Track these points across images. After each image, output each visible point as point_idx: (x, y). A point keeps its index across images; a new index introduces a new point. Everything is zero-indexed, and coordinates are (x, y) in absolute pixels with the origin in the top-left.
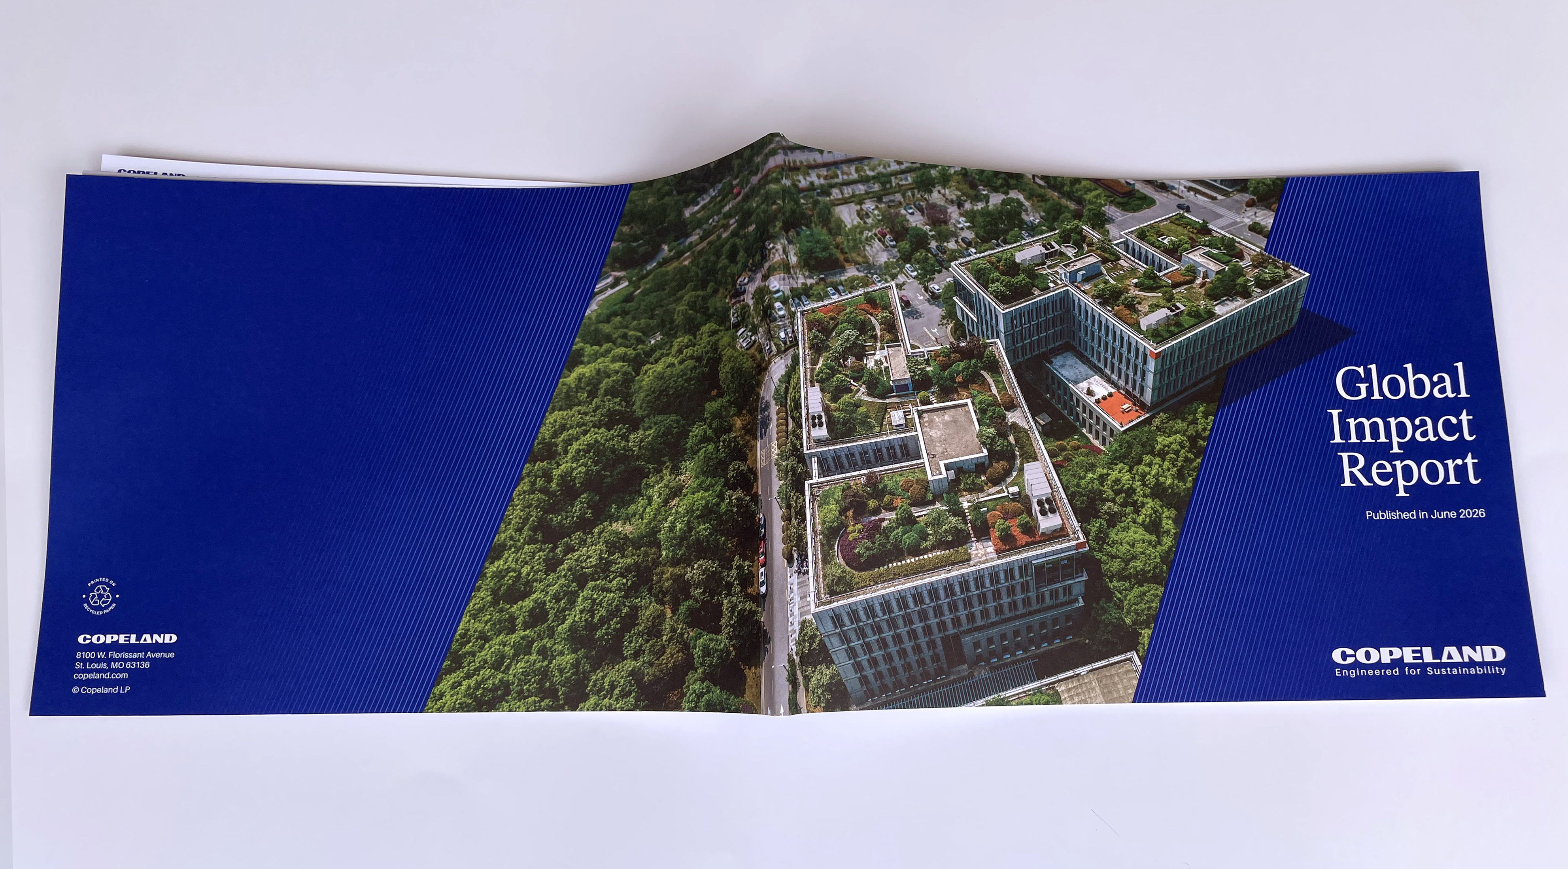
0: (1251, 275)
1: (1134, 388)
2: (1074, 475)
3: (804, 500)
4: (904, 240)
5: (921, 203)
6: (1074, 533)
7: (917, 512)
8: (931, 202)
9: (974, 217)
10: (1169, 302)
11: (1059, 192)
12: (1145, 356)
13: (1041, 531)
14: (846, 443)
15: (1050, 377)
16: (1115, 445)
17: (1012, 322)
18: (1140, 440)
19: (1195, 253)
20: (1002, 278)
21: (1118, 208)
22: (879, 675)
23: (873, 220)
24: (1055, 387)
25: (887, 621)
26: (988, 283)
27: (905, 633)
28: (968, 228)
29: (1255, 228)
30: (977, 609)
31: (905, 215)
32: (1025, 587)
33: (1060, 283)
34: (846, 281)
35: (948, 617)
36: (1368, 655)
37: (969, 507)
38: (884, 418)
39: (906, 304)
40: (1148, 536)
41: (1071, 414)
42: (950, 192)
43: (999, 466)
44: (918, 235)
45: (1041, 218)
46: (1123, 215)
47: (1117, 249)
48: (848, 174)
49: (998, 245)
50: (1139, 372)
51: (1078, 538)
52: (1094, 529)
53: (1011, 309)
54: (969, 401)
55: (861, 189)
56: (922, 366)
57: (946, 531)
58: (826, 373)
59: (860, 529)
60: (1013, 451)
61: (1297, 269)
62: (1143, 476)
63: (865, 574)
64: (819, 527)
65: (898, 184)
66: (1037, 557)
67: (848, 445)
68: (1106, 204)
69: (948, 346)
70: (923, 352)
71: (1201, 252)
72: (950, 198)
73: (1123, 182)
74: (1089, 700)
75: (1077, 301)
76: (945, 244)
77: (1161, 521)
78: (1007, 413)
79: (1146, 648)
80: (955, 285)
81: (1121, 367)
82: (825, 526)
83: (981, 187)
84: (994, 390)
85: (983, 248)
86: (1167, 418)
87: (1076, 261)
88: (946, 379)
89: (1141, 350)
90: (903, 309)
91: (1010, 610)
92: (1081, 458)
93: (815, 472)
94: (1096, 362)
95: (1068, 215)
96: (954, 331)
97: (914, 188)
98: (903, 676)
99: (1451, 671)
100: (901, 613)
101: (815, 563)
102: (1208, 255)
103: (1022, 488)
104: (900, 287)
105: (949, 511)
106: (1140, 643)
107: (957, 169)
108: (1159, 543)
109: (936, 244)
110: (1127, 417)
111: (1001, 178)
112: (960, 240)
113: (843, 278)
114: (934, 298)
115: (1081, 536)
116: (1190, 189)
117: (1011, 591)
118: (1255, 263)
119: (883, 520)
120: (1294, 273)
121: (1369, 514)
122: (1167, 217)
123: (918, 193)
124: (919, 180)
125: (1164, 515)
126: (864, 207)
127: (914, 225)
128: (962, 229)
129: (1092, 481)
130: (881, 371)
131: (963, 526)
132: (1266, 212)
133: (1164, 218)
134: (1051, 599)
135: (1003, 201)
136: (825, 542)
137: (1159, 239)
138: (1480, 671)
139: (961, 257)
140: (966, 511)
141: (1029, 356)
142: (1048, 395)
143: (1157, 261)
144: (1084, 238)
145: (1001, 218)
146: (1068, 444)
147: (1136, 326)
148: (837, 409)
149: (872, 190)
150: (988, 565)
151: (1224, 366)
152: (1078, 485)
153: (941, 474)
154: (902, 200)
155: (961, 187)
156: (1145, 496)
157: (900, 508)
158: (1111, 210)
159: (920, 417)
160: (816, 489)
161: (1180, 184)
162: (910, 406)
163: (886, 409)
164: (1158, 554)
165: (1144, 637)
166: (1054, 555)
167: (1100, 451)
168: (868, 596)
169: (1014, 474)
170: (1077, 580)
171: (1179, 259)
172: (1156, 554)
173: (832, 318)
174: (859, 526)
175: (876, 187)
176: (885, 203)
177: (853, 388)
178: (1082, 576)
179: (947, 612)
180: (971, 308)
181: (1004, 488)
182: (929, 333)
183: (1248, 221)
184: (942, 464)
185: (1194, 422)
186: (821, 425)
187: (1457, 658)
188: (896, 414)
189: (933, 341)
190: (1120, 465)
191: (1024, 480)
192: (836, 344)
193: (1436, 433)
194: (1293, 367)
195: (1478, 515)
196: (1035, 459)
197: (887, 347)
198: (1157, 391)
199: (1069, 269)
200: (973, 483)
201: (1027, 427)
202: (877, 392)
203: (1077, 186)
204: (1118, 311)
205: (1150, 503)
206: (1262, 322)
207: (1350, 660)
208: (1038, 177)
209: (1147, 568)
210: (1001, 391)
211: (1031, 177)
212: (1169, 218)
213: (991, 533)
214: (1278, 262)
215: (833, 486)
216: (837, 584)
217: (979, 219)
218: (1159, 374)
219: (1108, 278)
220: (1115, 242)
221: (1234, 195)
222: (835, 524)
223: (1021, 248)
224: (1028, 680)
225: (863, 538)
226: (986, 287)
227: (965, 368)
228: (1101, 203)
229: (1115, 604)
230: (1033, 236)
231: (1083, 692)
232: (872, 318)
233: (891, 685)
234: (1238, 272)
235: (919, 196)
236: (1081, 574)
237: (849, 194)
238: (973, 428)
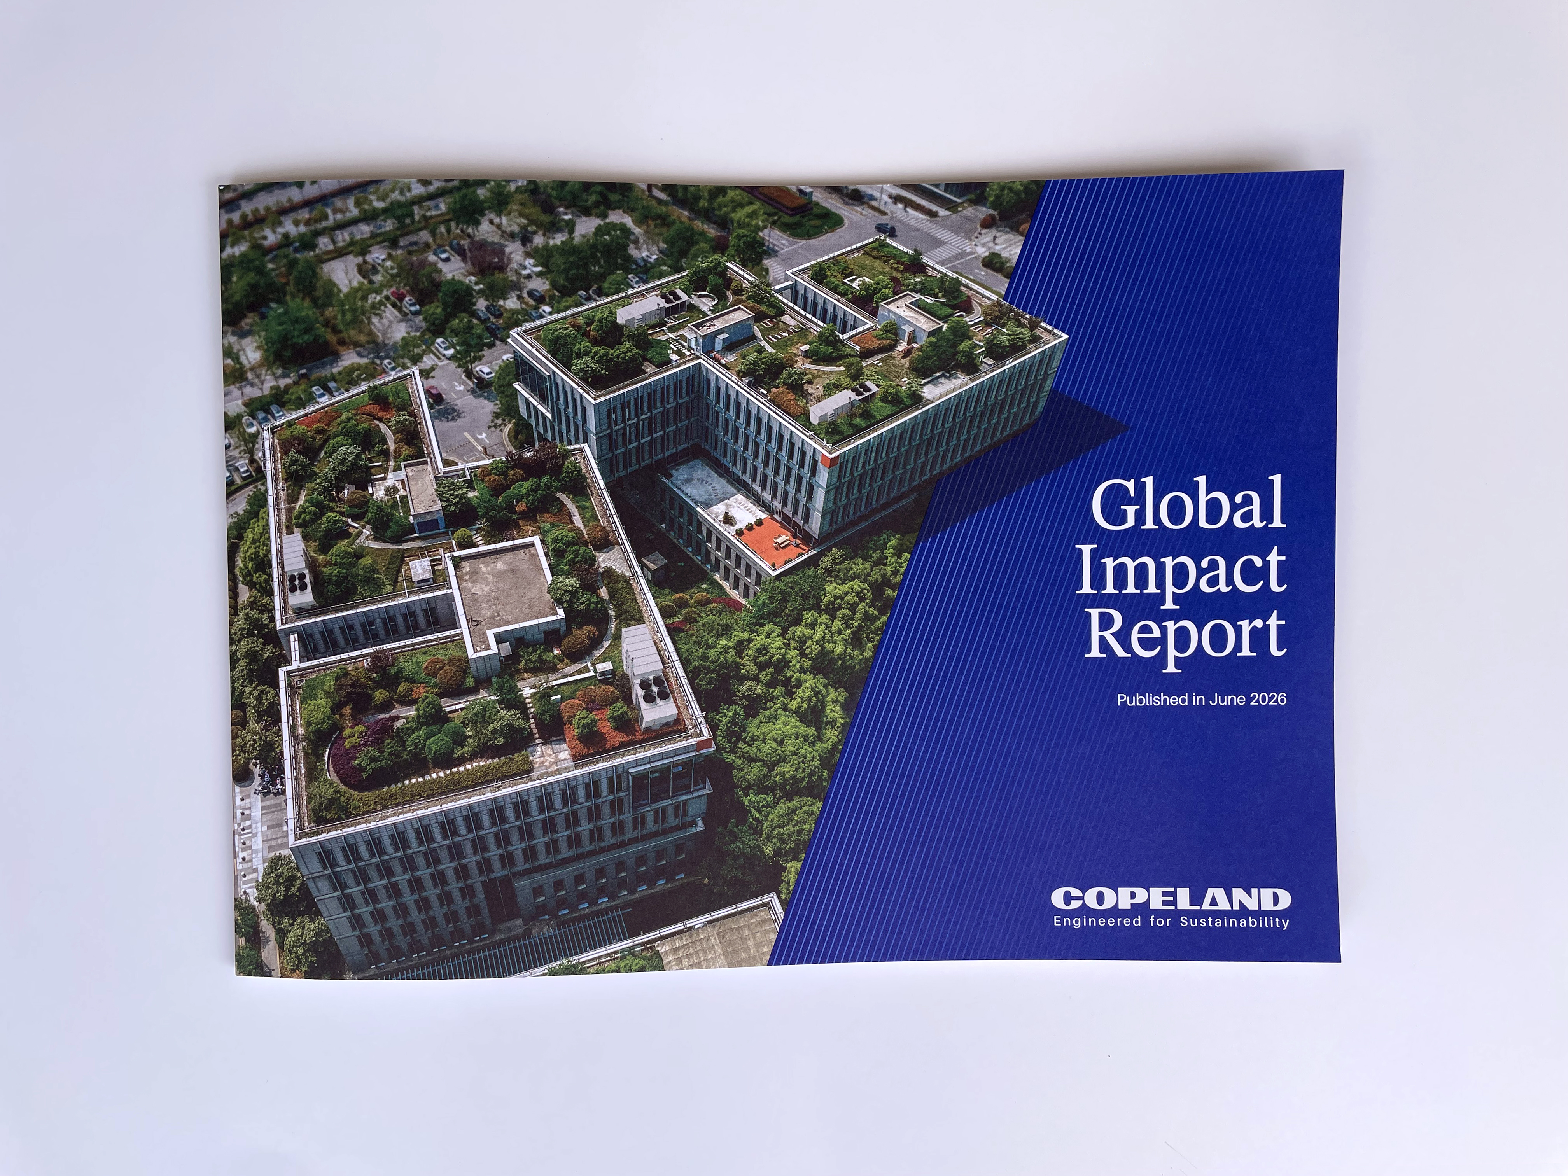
0: (980, 337)
1: (795, 512)
2: (699, 643)
3: (278, 695)
4: (432, 302)
5: (462, 242)
6: (695, 727)
7: (450, 706)
8: (477, 239)
9: (550, 256)
10: (854, 381)
11: (691, 210)
12: (815, 463)
13: (644, 726)
14: (341, 611)
15: (668, 497)
16: (762, 597)
17: (609, 416)
18: (801, 590)
19: (899, 303)
20: (594, 349)
21: (785, 232)
22: (388, 934)
23: (383, 276)
24: (675, 512)
25: (401, 860)
26: (570, 358)
27: (428, 876)
28: (540, 274)
29: (993, 263)
30: (540, 840)
31: (435, 264)
32: (616, 807)
33: (688, 353)
34: (340, 373)
35: (494, 853)
36: (1100, 898)
37: (533, 695)
38: (399, 571)
39: (436, 399)
40: (803, 730)
41: (698, 552)
42: (509, 220)
43: (583, 633)
44: (456, 291)
45: (661, 252)
46: (791, 244)
47: (780, 297)
48: (342, 211)
49: (589, 299)
50: (803, 489)
51: (701, 734)
52: (725, 720)
53: (608, 397)
54: (536, 540)
55: (365, 230)
56: (460, 491)
57: (494, 731)
58: (310, 513)
59: (362, 732)
60: (606, 610)
61: (1050, 328)
62: (803, 641)
63: (369, 795)
64: (301, 731)
65: (424, 216)
66: (637, 763)
67: (344, 614)
68: (765, 227)
69: (504, 459)
70: (463, 470)
71: (908, 300)
72: (508, 230)
73: (794, 189)
74: (704, 964)
75: (713, 381)
76: (501, 302)
77: (824, 707)
78: (597, 554)
79: (791, 888)
80: (517, 367)
81: (777, 480)
82: (310, 729)
83: (561, 209)
84: (578, 521)
85: (563, 304)
86: (841, 556)
87: (714, 318)
88: (501, 508)
89: (809, 454)
90: (431, 407)
91: (592, 840)
92: (711, 616)
93: (295, 654)
94: (740, 474)
95: (704, 246)
96: (514, 436)
97: (450, 220)
98: (424, 936)
99: (1213, 923)
100: (422, 848)
101: (296, 779)
102: (920, 306)
103: (617, 663)
104: (426, 374)
105: (500, 702)
106: (783, 881)
107: (520, 184)
108: (820, 738)
109: (486, 303)
110: (783, 555)
111: (595, 192)
112: (525, 295)
113: (335, 370)
114: (482, 386)
115: (705, 731)
116: (897, 199)
117: (594, 813)
118: (989, 318)
119: (397, 718)
120: (1045, 334)
121: (1121, 698)
122: (859, 245)
123: (456, 228)
124: (458, 206)
125: (829, 699)
126: (369, 258)
127: (449, 276)
128: (529, 277)
129: (726, 650)
130: (395, 502)
131: (521, 723)
132: (1011, 236)
133: (854, 247)
134: (656, 822)
135: (599, 229)
136: (310, 751)
137: (845, 281)
138: (1253, 923)
139: (527, 321)
140: (528, 701)
141: (635, 468)
142: (664, 526)
143: (840, 316)
144: (728, 282)
145: (593, 256)
146: (692, 598)
147: (803, 418)
148: (328, 564)
149: (383, 230)
150: (559, 777)
151: (930, 478)
152: (704, 657)
153: (488, 648)
154: (430, 240)
155: (527, 211)
156: (803, 671)
157: (423, 701)
158: (774, 237)
159: (456, 567)
160: (297, 679)
161: (882, 191)
162: (441, 551)
163: (403, 558)
164: (816, 754)
165: (790, 872)
166: (663, 759)
167: (738, 606)
168: (373, 825)
169: (606, 644)
170: (696, 794)
171: (874, 313)
172: (813, 753)
173: (320, 432)
174: (360, 728)
175: (389, 225)
176: (402, 248)
177: (351, 530)
178: (704, 788)
179: (492, 846)
180: (543, 399)
181: (589, 665)
182: (472, 440)
183: (982, 252)
184: (490, 634)
185: (881, 562)
186: (303, 587)
187: (1223, 904)
188: (418, 565)
189: (480, 452)
190: (769, 626)
191: (620, 653)
192: (326, 468)
193: (1230, 581)
194: (1031, 479)
195: (1276, 701)
196: (640, 620)
197: (406, 466)
198: (829, 516)
199: (702, 332)
200: (540, 660)
201: (628, 574)
202: (389, 534)
203: (720, 199)
204: (777, 395)
205: (810, 681)
206: (992, 410)
207: (1075, 905)
208: (656, 186)
209: (800, 775)
210: (589, 522)
211: (645, 188)
212: (863, 246)
213: (567, 731)
214: (1022, 316)
215: (323, 673)
216: (327, 809)
217: (558, 260)
218: (834, 490)
219: (763, 343)
220: (777, 287)
221: (964, 208)
222: (325, 726)
223: (626, 302)
224: (614, 938)
225: (365, 745)
226: (567, 364)
227: (532, 490)
228: (757, 224)
229: (751, 827)
230: (645, 282)
231: (697, 953)
232: (381, 425)
233: (405, 947)
234: (962, 333)
235: (458, 231)
236: (701, 786)
237: (344, 241)
238: (542, 579)
